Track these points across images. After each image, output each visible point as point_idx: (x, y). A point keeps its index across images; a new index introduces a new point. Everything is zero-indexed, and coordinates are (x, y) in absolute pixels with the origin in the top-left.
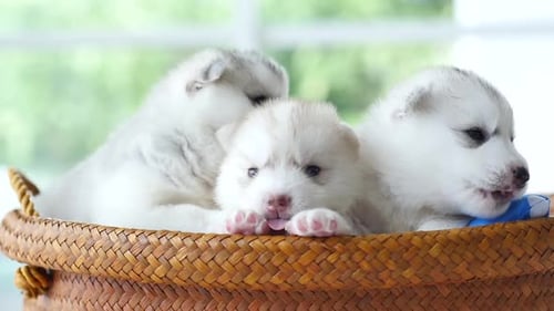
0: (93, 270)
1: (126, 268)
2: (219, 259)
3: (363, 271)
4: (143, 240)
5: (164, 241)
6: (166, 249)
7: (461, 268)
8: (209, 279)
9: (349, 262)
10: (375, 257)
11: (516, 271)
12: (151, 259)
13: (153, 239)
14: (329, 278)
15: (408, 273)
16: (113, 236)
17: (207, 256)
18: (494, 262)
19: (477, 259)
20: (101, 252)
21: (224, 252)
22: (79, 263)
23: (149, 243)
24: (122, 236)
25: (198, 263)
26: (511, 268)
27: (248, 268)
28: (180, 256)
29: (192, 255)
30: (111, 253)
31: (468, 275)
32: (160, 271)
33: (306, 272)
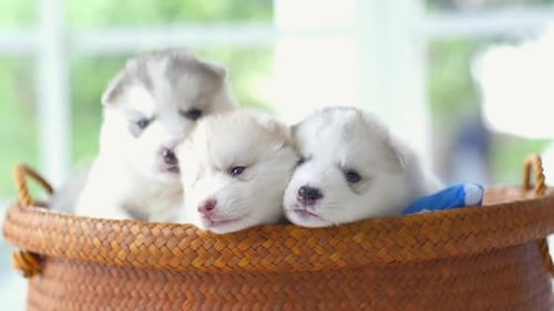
0: (68, 253)
1: (95, 252)
2: (170, 245)
3: (294, 256)
4: (108, 228)
5: (125, 228)
6: (126, 236)
7: (382, 252)
8: (163, 263)
9: (281, 248)
10: (304, 244)
11: (434, 255)
12: (114, 243)
13: (116, 227)
14: (265, 262)
15: (334, 257)
16: (84, 224)
17: (160, 242)
18: (412, 247)
19: (396, 244)
20: (74, 239)
21: (173, 239)
22: (57, 246)
23: (112, 231)
24: (92, 225)
25: (152, 248)
26: (429, 252)
27: (195, 253)
28: (138, 242)
29: (148, 241)
30: (82, 239)
31: (388, 259)
32: (122, 254)
33: (244, 256)
